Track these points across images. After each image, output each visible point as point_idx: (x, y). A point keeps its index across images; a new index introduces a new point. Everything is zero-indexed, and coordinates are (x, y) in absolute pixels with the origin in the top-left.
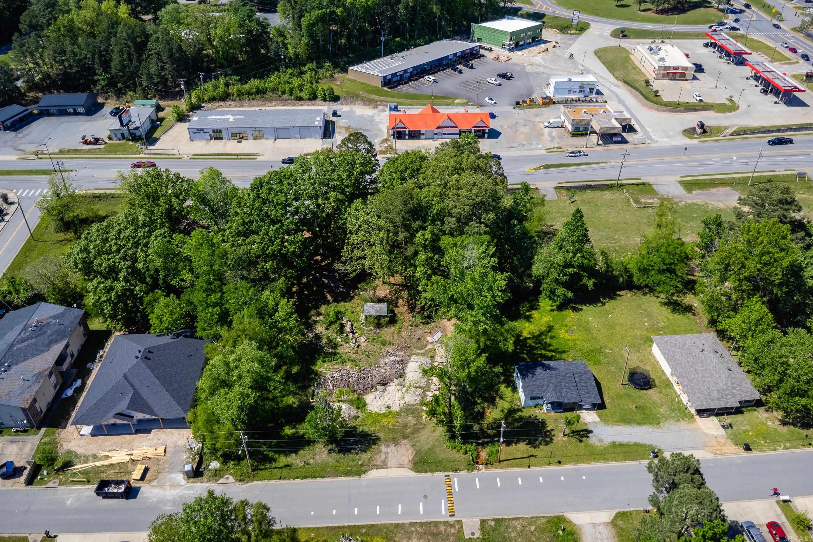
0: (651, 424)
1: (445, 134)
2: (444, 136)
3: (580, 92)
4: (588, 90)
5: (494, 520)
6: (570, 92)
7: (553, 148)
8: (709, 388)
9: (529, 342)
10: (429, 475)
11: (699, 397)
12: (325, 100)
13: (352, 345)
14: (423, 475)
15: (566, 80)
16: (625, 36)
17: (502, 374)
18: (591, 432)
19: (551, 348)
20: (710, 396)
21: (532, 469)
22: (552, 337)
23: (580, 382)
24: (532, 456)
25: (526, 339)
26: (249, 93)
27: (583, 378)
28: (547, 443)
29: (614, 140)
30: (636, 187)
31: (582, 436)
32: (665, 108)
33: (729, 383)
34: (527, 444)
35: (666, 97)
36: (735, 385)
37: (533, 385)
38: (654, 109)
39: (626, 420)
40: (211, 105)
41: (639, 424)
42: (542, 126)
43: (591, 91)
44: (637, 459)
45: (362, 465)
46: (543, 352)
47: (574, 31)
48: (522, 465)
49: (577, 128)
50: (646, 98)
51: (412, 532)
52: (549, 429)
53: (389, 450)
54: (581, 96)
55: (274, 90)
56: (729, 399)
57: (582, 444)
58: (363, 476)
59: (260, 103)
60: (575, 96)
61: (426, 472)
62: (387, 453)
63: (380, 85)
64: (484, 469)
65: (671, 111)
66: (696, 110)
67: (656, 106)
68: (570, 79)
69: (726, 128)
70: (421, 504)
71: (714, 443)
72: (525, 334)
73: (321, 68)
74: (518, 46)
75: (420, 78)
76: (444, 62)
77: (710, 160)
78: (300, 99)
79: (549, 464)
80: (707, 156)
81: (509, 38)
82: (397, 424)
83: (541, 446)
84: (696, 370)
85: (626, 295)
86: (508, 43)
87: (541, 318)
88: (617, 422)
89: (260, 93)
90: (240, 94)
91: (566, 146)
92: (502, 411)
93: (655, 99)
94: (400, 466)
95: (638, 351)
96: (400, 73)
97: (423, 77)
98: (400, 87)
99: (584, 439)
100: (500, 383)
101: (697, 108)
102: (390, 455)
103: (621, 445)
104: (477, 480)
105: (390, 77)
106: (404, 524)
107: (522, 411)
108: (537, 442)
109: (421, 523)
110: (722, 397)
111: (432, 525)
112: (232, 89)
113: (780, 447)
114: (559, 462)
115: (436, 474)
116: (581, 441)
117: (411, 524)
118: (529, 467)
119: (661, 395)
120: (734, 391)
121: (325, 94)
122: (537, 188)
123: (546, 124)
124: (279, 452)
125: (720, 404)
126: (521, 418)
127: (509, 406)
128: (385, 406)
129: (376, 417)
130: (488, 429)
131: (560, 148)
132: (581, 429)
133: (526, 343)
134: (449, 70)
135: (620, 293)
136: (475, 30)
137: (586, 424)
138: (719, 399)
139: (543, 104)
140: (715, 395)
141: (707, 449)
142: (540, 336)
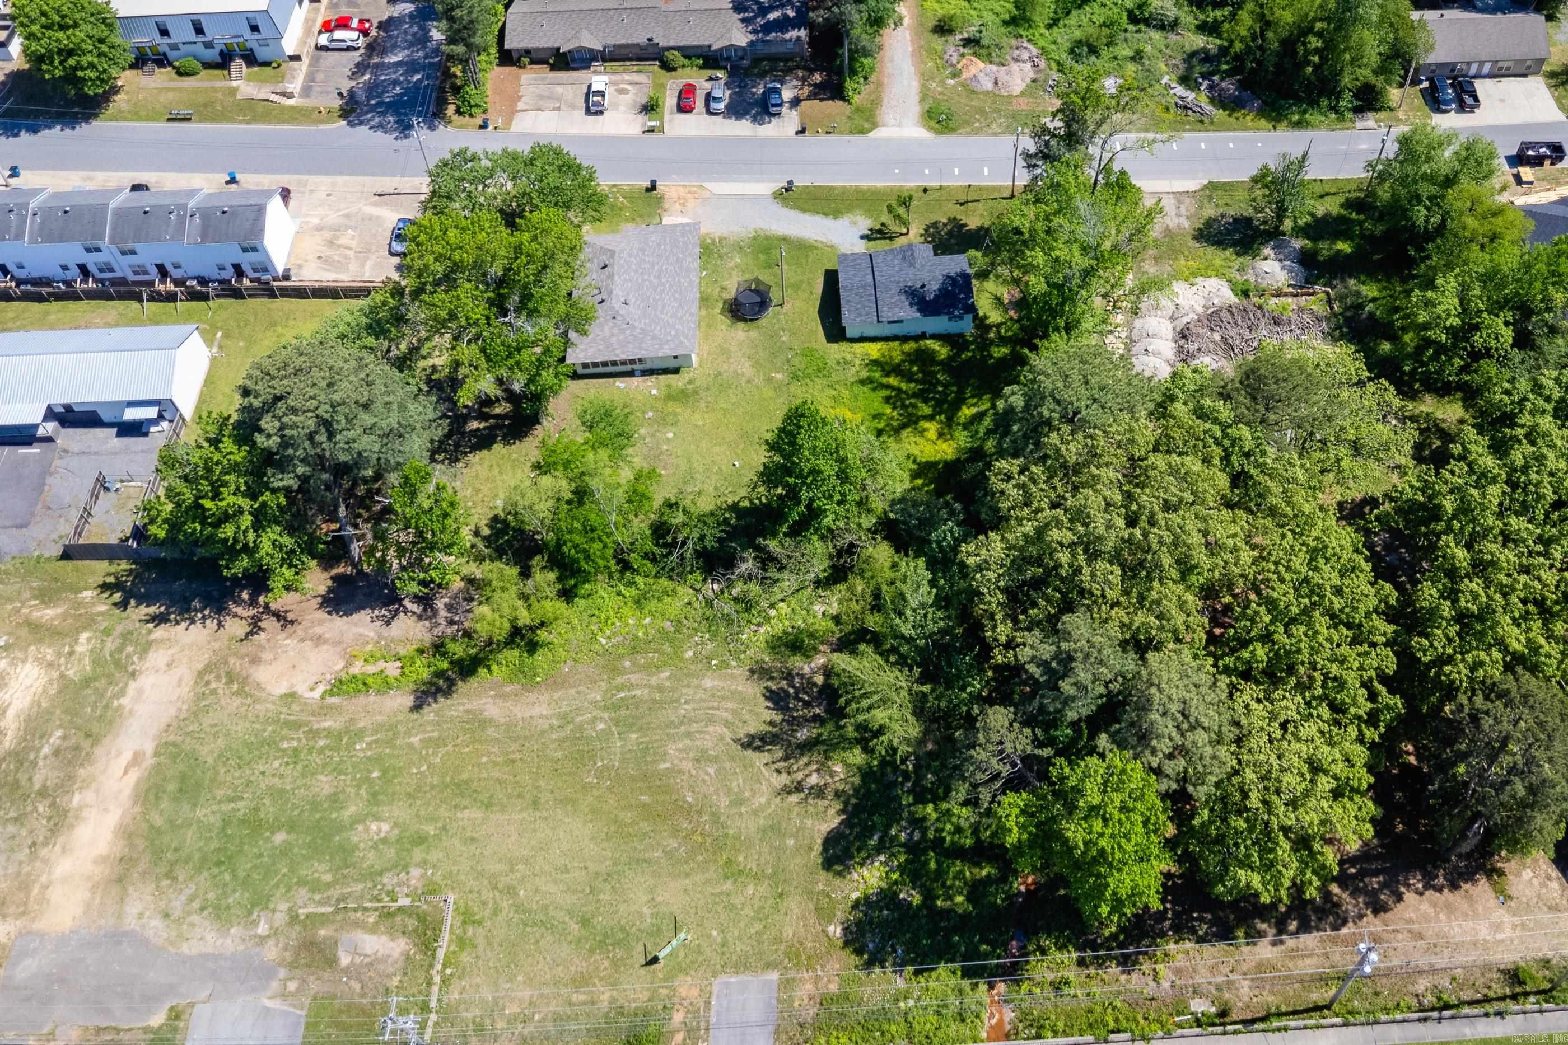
0: (767, 238)
9: (927, 410)
17: (992, 342)
18: (862, 237)
21: (966, 183)
22: (876, 416)
24: (961, 204)
25: (931, 418)
28: (935, 225)
31: (880, 231)
39: (802, 247)
41: (785, 239)
45: (1212, 197)
46: (904, 386)
48: (980, 189)
57: (882, 221)
58: (1205, 182)
72: (932, 428)
79: (941, 188)
82: (1172, 263)
84: (659, 277)
99: (877, 226)
100: (998, 326)
114: (925, 190)
116: (882, 224)
118: (970, 186)
119: (724, 283)
128: (1199, 287)
129: (1212, 273)
132: (877, 241)
133: (934, 407)
141: (707, 194)
142: (903, 426)
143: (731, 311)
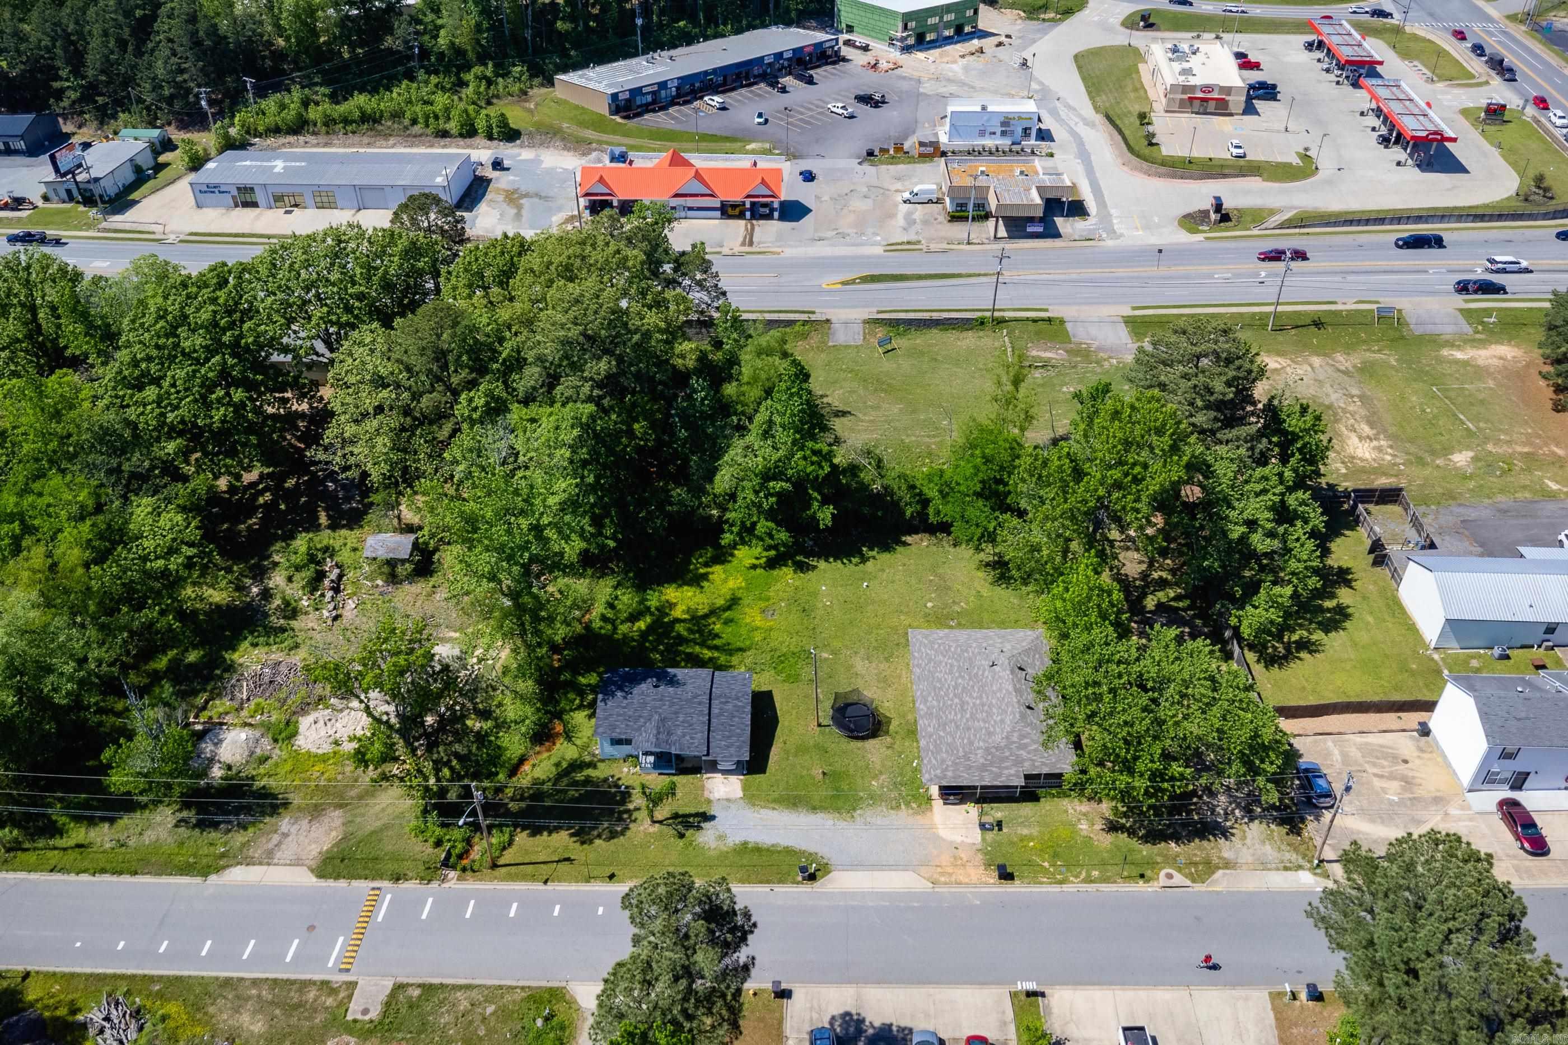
0: (838, 810)
1: (690, 209)
2: (690, 213)
3: (1004, 133)
4: (1019, 130)
5: (419, 986)
6: (982, 133)
7: (902, 243)
8: (971, 743)
9: (680, 628)
10: (342, 883)
11: (943, 761)
12: (490, 137)
13: (326, 613)
14: (331, 883)
15: (978, 109)
16: (1149, 26)
18: (713, 818)
19: (717, 642)
20: (968, 759)
21: (550, 886)
22: (728, 622)
23: (721, 714)
24: (568, 859)
25: (676, 621)
26: (346, 121)
27: (729, 707)
28: (612, 836)
29: (1029, 229)
30: (1032, 327)
31: (689, 826)
32: (1163, 170)
33: (1016, 734)
34: (572, 835)
35: (1170, 147)
36: (1026, 741)
37: (619, 715)
38: (1141, 170)
39: (793, 799)
40: (271, 141)
41: (814, 809)
42: (900, 199)
43: (1026, 132)
44: (768, 882)
45: (223, 855)
46: (697, 649)
47: (1052, 15)
48: (533, 878)
49: (961, 205)
50: (1130, 149)
51: (249, 998)
52: (631, 806)
53: (294, 829)
54: (1005, 143)
55: (397, 115)
56: (1007, 768)
57: (681, 843)
58: (213, 878)
59: (366, 140)
60: (989, 142)
61: (337, 878)
62: (286, 835)
63: (606, 112)
64: (454, 881)
65: (1174, 176)
66: (1225, 176)
67: (1145, 165)
68: (984, 108)
69: (1272, 212)
70: (296, 942)
71: (945, 859)
72: (678, 613)
73: (503, 76)
74: (921, 42)
75: (696, 99)
76: (756, 70)
77: (1211, 276)
78: (444, 134)
79: (588, 879)
80: (1205, 269)
81: (900, 25)
82: (340, 777)
83: (598, 842)
84: (963, 703)
85: (919, 543)
86: (899, 34)
87: (725, 581)
88: (775, 801)
89: (369, 120)
90: (329, 122)
91: (931, 240)
92: (557, 765)
93: (1147, 151)
94: (297, 862)
95: (887, 659)
96: (649, 89)
97: (701, 98)
98: (646, 116)
99: (689, 833)
101: (1226, 171)
102: (290, 838)
103: (758, 850)
104: (430, 900)
105: (627, 95)
106: (241, 980)
107: (595, 767)
108: (595, 833)
109: (275, 981)
110: (992, 764)
111: (294, 987)
112: (313, 113)
113: (1076, 877)
115: (356, 883)
116: (682, 836)
117: (255, 982)
118: (546, 882)
119: (889, 752)
120: (1021, 752)
121: (490, 127)
122: (828, 321)
123: (907, 195)
124: (77, 819)
125: (982, 778)
126: (588, 781)
127: (576, 756)
128: (331, 740)
129: (304, 761)
130: (512, 799)
131: (919, 242)
132: (693, 811)
133: (672, 630)
134: (762, 85)
135: (908, 539)
136: (842, 8)
137: (709, 801)
138: (983, 768)
139: (921, 155)
140: (979, 758)
141: (923, 870)
142: (706, 616)
143: (880, 723)
